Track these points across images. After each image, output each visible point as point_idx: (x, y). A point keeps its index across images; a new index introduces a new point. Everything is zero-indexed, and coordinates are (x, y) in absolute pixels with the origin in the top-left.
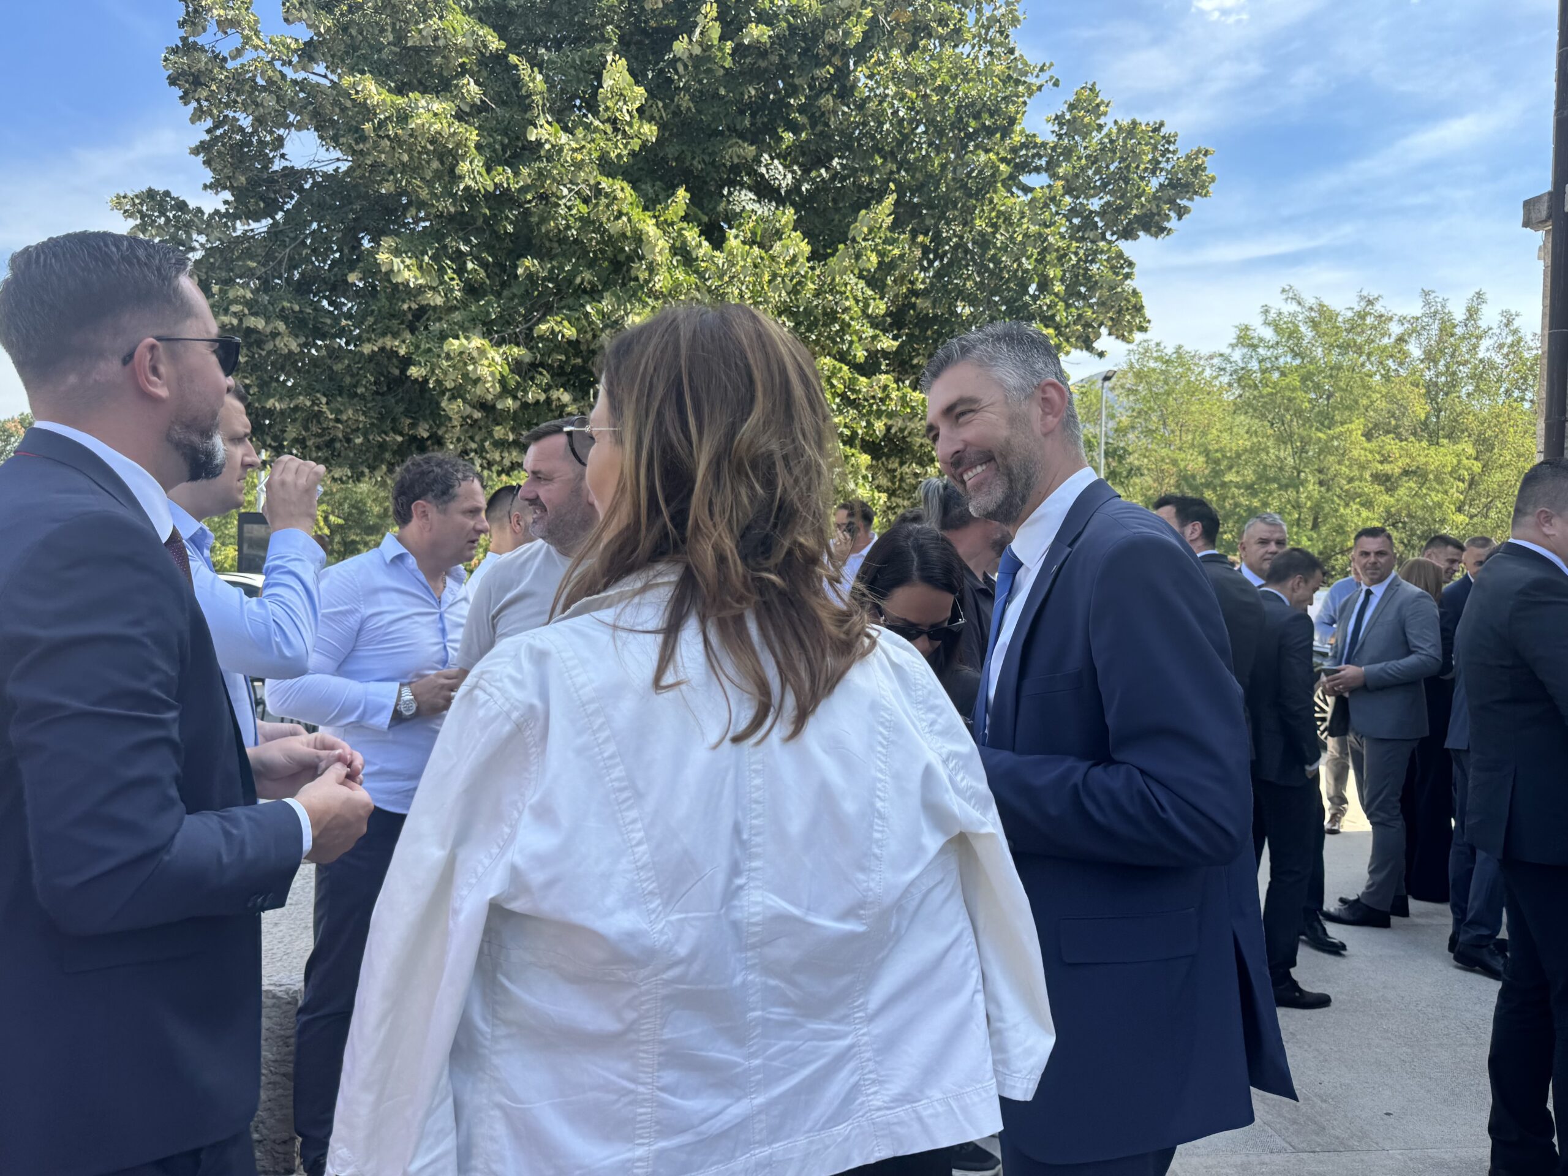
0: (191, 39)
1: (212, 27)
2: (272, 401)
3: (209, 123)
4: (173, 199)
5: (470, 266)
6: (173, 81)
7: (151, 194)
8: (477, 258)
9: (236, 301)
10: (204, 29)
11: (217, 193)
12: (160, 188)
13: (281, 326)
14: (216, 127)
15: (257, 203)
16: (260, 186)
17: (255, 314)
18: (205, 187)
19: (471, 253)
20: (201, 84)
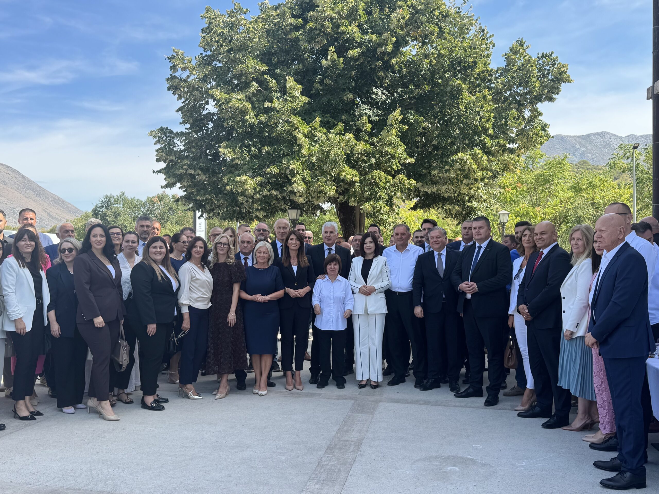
0: (173, 75)
1: (180, 70)
2: (198, 197)
3: (183, 99)
4: (169, 130)
5: (253, 149)
6: (169, 89)
7: (162, 129)
8: (255, 146)
9: (185, 165)
10: (177, 71)
11: (184, 125)
12: (165, 126)
13: (200, 172)
14: (185, 101)
15: (196, 128)
16: (197, 122)
17: (191, 169)
18: (180, 123)
19: (253, 145)
20: (177, 89)
